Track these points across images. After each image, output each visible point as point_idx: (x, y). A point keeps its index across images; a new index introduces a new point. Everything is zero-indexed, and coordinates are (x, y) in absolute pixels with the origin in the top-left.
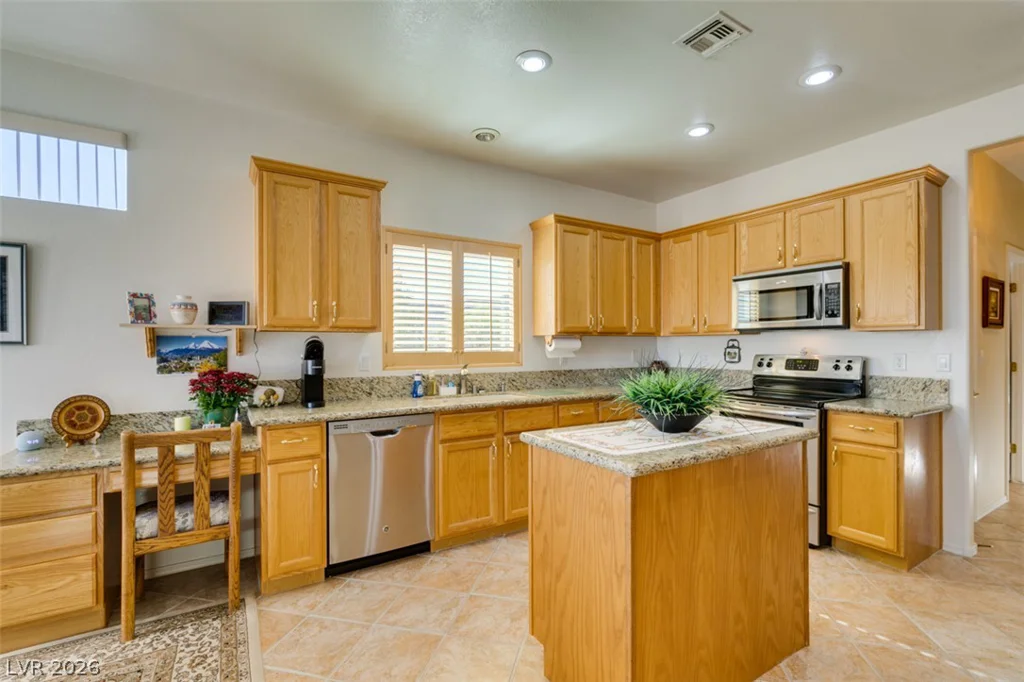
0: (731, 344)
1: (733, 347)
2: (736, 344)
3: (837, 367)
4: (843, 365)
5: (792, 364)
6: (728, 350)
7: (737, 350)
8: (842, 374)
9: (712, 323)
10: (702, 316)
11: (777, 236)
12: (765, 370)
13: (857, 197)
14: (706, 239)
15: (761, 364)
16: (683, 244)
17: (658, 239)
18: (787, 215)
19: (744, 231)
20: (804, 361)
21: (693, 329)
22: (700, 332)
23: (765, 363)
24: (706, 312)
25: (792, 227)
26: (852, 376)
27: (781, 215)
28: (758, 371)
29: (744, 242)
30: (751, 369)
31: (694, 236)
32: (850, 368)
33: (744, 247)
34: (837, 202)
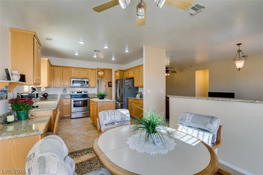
0: (64, 89)
2: (65, 89)
4: (85, 92)
5: (78, 92)
8: (85, 94)
9: (65, 85)
10: (63, 84)
11: (78, 72)
12: (73, 94)
13: (90, 70)
14: (64, 69)
15: (72, 93)
16: (58, 69)
17: (51, 66)
18: (80, 69)
19: (72, 70)
20: (80, 92)
21: (60, 86)
22: (62, 87)
23: (73, 92)
24: (64, 83)
25: (81, 72)
26: (87, 94)
27: (79, 69)
28: (72, 94)
29: (72, 72)
30: (70, 94)
31: (61, 68)
32: (86, 93)
33: (72, 73)
34: (87, 70)
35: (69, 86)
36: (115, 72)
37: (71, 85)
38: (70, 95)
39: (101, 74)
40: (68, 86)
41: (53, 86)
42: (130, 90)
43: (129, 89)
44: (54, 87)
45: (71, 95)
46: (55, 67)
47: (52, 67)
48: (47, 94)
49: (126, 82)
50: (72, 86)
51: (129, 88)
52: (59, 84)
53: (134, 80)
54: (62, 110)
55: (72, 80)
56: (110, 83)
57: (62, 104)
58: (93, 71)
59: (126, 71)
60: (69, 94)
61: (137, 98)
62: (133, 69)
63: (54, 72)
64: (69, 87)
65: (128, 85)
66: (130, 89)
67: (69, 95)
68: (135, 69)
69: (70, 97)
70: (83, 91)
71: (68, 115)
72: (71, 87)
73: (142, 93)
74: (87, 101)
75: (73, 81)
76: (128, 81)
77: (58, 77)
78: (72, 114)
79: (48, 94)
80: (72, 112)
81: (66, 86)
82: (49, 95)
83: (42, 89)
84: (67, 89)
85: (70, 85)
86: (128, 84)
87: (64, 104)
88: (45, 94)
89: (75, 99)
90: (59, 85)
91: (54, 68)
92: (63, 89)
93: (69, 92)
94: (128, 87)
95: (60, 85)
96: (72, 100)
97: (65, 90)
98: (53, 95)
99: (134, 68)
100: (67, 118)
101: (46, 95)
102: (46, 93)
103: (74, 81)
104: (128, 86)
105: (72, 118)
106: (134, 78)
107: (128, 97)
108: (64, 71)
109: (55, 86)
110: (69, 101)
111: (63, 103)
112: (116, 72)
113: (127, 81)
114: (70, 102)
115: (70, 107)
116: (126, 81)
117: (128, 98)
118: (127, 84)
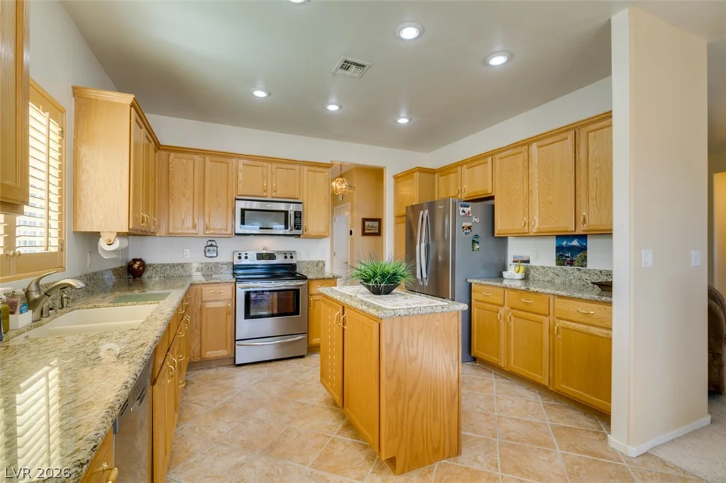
0: (209, 243)
1: (212, 245)
2: (214, 243)
3: (286, 257)
4: (289, 256)
5: (260, 256)
6: (208, 248)
7: (215, 248)
8: (288, 261)
9: (212, 227)
10: (204, 221)
11: (263, 176)
12: (244, 262)
13: (306, 168)
14: (208, 163)
15: (240, 258)
16: (184, 161)
17: (159, 149)
18: (270, 165)
19: (241, 166)
20: (267, 254)
21: (193, 231)
22: (201, 234)
23: (243, 256)
24: (207, 218)
25: (272, 174)
26: (293, 261)
27: (265, 164)
28: (237, 262)
29: (240, 174)
30: (231, 261)
31: (197, 158)
32: (292, 257)
33: (240, 178)
34: (297, 167)
35: (227, 229)
36: (396, 178)
37: (234, 227)
38: (231, 267)
39: (339, 187)
40: (223, 232)
41: (163, 231)
42: (477, 246)
43: (473, 245)
44: (170, 235)
45: (235, 268)
46: (172, 155)
47: (164, 153)
48: (143, 264)
49: (461, 214)
50: (239, 230)
51: (474, 241)
52: (189, 224)
53: (493, 206)
54: (201, 331)
55: (241, 205)
56: (367, 223)
57: (199, 304)
58: (318, 174)
59: (445, 171)
60: (227, 264)
61: (505, 282)
62: (490, 159)
63: (168, 173)
64: (229, 237)
65: (469, 228)
66: (478, 243)
67: (225, 267)
68: (497, 156)
69: (228, 276)
70: (279, 252)
71: (223, 353)
72: (236, 234)
73: (528, 262)
74: (296, 292)
75: (243, 211)
76: (469, 209)
77: (184, 195)
78: (237, 346)
79: (148, 261)
80: (237, 339)
81: (217, 232)
82: (150, 265)
83: (102, 243)
84: (219, 242)
85: (230, 228)
86: (469, 224)
87: (209, 305)
88: (135, 261)
89: (251, 284)
90: (191, 226)
91: (169, 156)
92: (204, 243)
93: (226, 254)
94: (471, 236)
95: (194, 227)
96: (238, 289)
97: (211, 246)
98: (164, 265)
99: (492, 154)
100: (219, 362)
101: (136, 266)
102: (140, 260)
103: (246, 212)
104: (468, 231)
105: (237, 363)
106: (492, 198)
107: (469, 281)
108: (207, 172)
109: (171, 231)
110: (227, 291)
111: (203, 302)
112: (399, 180)
113: (467, 210)
114: (230, 297)
115: (231, 318)
116: (462, 209)
117: (471, 284)
118: (464, 224)
